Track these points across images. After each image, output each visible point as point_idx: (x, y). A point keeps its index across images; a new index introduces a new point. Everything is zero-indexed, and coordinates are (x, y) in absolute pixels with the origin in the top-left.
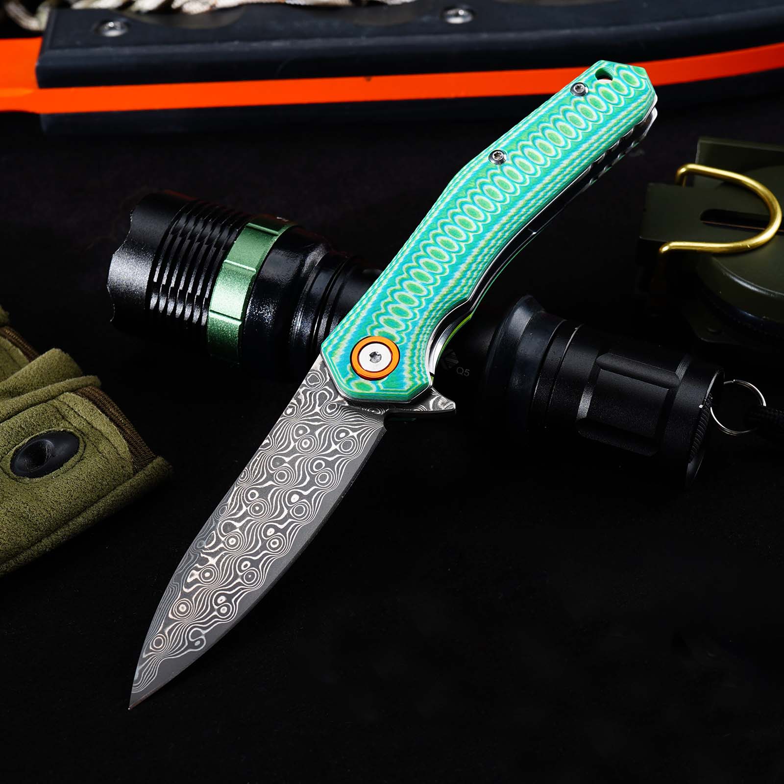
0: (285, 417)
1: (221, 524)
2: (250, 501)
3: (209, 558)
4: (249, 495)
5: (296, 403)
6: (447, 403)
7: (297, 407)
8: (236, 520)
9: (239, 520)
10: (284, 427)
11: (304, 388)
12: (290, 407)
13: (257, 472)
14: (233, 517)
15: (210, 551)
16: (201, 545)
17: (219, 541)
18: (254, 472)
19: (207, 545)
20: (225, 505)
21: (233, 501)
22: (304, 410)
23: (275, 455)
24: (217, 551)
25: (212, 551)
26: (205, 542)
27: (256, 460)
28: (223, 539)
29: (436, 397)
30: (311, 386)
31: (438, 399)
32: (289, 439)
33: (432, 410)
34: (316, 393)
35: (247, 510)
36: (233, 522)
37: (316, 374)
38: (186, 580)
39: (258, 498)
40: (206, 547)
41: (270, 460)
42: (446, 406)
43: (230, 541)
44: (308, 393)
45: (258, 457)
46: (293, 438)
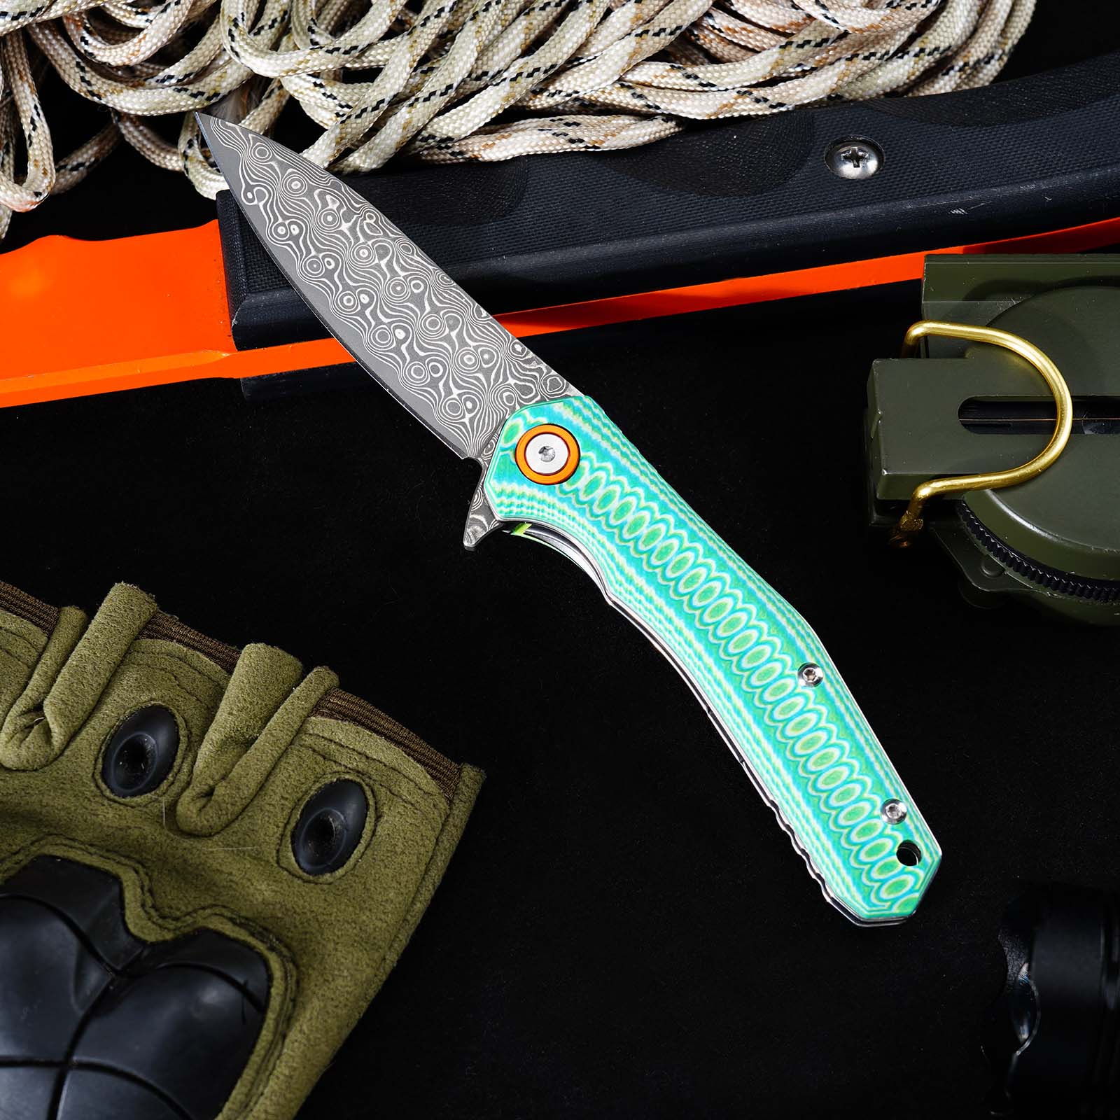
0: (512, 341)
1: (389, 243)
2: (410, 281)
3: (350, 224)
4: (418, 281)
5: (527, 358)
6: (475, 537)
7: (521, 358)
8: (390, 262)
9: (389, 265)
10: (498, 337)
11: (545, 371)
12: (523, 350)
13: (447, 296)
14: (395, 258)
15: (358, 226)
16: (370, 217)
17: (367, 237)
18: (447, 293)
19: (367, 224)
21: (416, 262)
22: (514, 365)
23: (463, 321)
24: (356, 234)
25: (358, 229)
26: (372, 222)
27: (462, 298)
28: (370, 243)
29: (487, 525)
30: (546, 379)
31: (484, 528)
32: (480, 341)
33: (471, 516)
34: (534, 384)
35: (400, 276)
36: (388, 258)
37: (562, 388)
38: (329, 194)
39: (412, 292)
40: (365, 222)
41: (458, 314)
42: (471, 534)
43: (366, 251)
44: (537, 375)
45: (466, 301)
46: (481, 346)
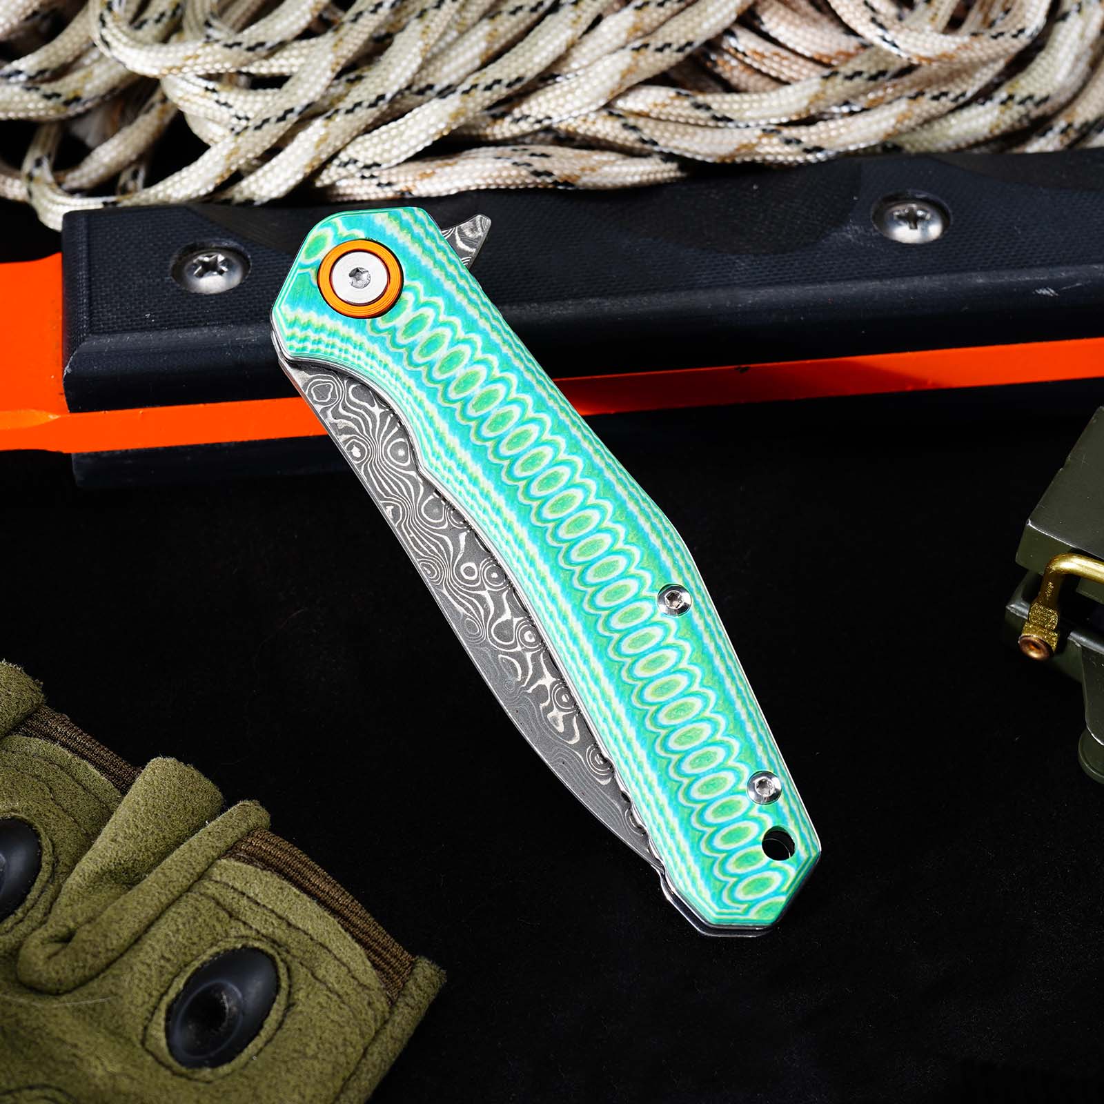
0: (362, 463)
1: (493, 641)
2: (477, 581)
3: (540, 682)
4: (466, 577)
5: (348, 436)
6: (475, 223)
7: (356, 438)
8: (497, 616)
9: (500, 610)
10: (380, 473)
11: (329, 412)
12: (350, 448)
13: (433, 548)
14: (490, 617)
15: (529, 677)
16: (510, 686)
17: (520, 657)
18: (432, 551)
19: (516, 675)
20: (463, 620)
21: (462, 605)
22: (368, 431)
23: (420, 509)
24: (534, 665)
25: (531, 672)
26: (510, 678)
27: (413, 539)
28: (519, 648)
29: (457, 234)
30: (331, 401)
31: (461, 232)
32: (404, 475)
33: (474, 250)
34: (348, 399)
35: (489, 591)
36: (499, 621)
37: (314, 384)
38: (558, 733)
39: (478, 566)
40: (519, 680)
41: (424, 518)
42: (480, 229)
43: (527, 639)
44: (341, 409)
45: (409, 533)
46: (404, 468)
